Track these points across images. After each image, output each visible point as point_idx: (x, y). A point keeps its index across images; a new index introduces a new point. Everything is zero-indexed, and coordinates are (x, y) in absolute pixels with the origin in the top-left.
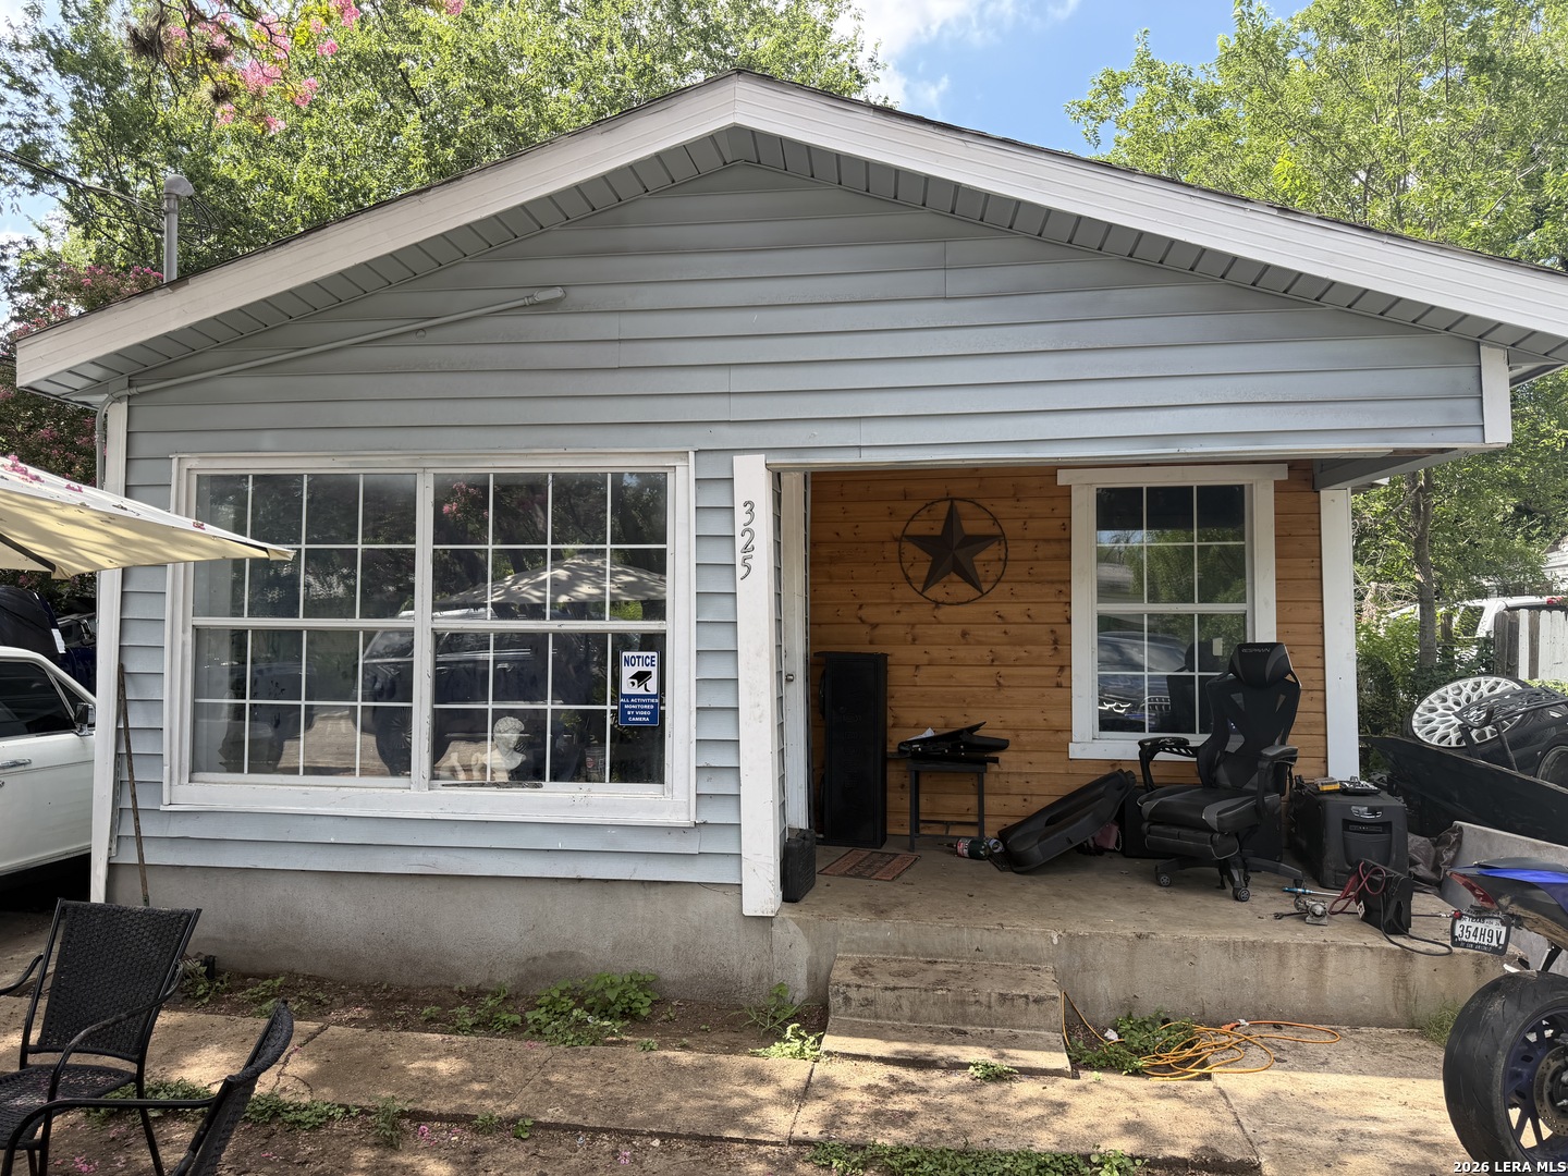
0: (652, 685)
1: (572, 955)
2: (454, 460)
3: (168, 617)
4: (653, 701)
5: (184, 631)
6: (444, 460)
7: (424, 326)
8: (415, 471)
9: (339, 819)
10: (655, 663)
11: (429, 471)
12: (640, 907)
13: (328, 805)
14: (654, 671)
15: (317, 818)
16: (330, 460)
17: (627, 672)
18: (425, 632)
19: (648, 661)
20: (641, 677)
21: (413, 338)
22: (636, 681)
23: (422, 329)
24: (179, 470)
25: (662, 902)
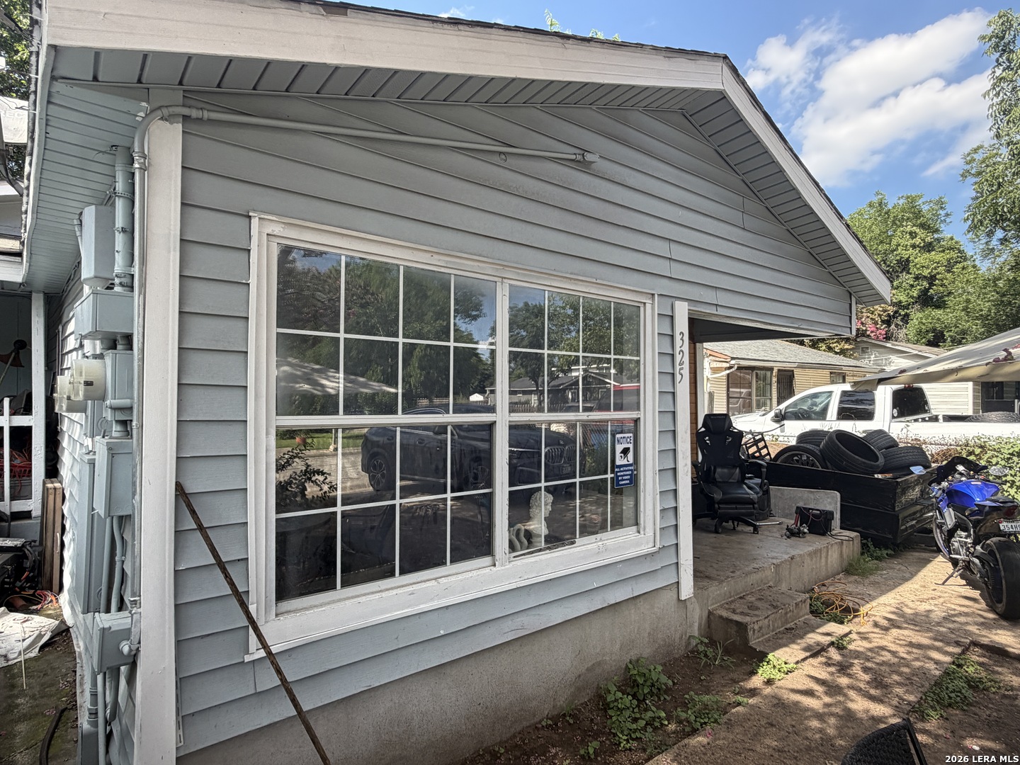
0: (630, 456)
1: (599, 664)
2: (525, 275)
3: (250, 418)
4: (631, 468)
5: (267, 433)
6: (518, 274)
7: (504, 151)
8: (496, 279)
9: (442, 611)
10: (632, 441)
11: (505, 281)
12: (632, 614)
13: (432, 600)
14: (631, 446)
15: (422, 615)
16: (428, 255)
17: (619, 448)
18: (504, 424)
19: (629, 440)
20: (625, 451)
21: (496, 159)
22: (622, 455)
23: (504, 153)
24: (260, 233)
25: (643, 606)
